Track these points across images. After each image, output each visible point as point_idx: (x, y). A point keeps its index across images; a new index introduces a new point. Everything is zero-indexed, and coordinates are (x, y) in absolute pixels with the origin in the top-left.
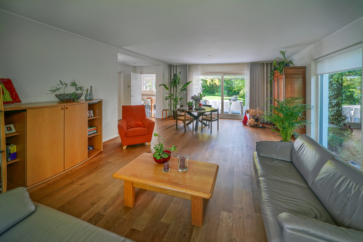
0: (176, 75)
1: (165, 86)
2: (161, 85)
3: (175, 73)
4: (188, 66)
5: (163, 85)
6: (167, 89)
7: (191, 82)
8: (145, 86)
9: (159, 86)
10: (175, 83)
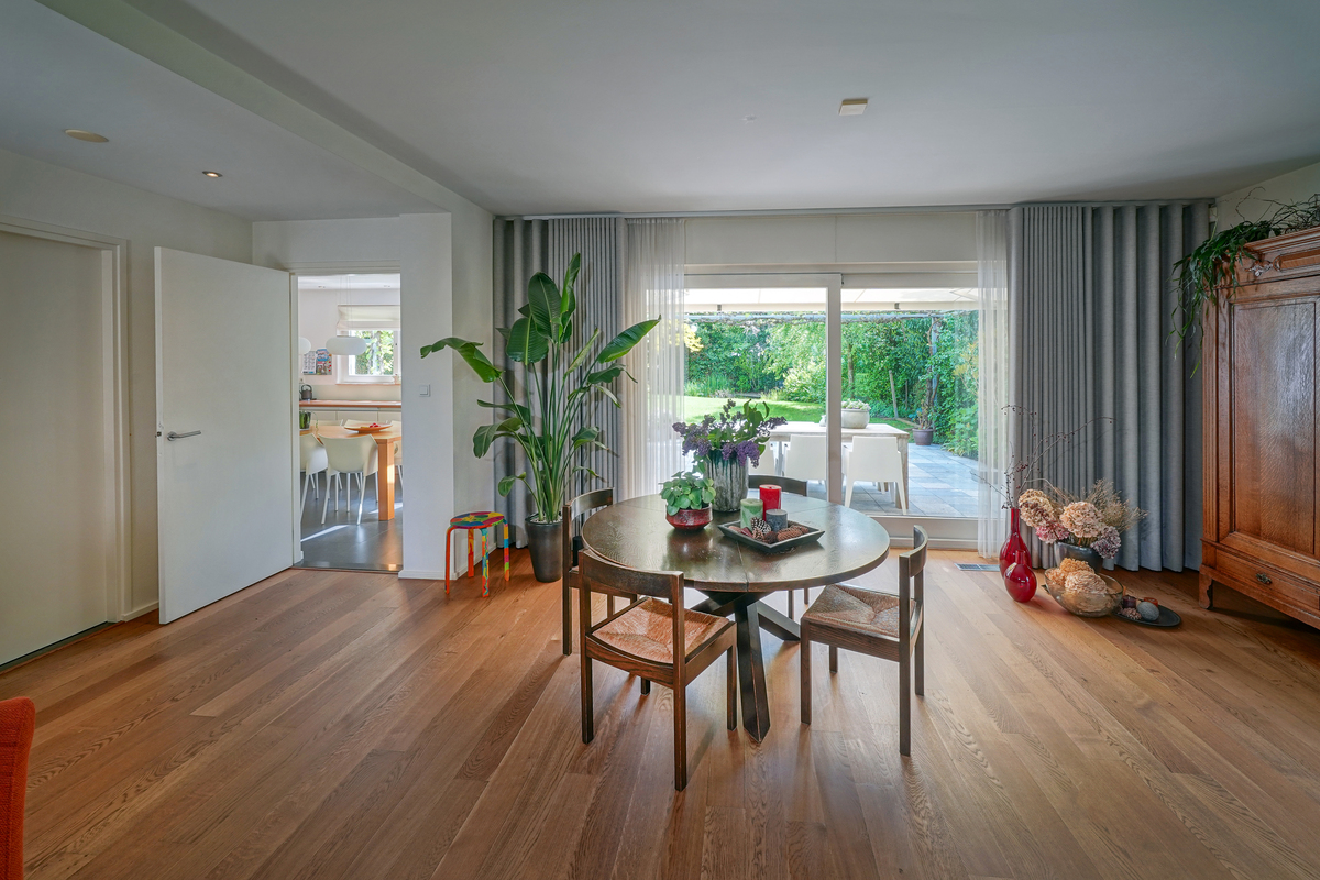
0: (542, 278)
1: (468, 349)
2: (437, 347)
3: (536, 268)
4: (622, 229)
5: (453, 342)
6: (483, 369)
7: (653, 323)
8: (352, 359)
9: (424, 351)
10: (540, 330)
